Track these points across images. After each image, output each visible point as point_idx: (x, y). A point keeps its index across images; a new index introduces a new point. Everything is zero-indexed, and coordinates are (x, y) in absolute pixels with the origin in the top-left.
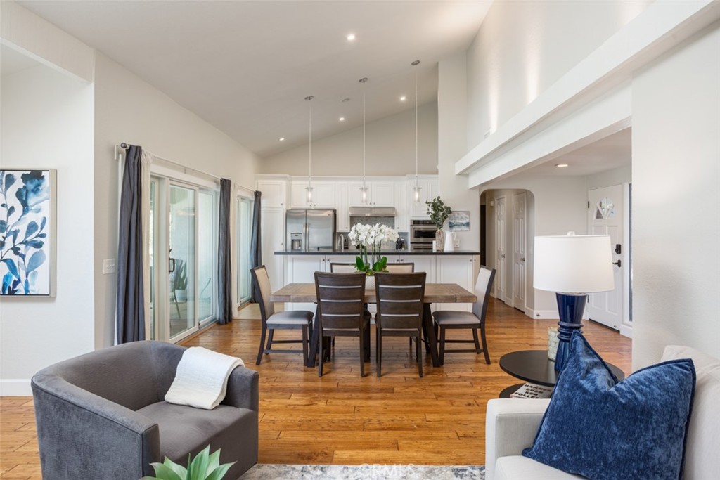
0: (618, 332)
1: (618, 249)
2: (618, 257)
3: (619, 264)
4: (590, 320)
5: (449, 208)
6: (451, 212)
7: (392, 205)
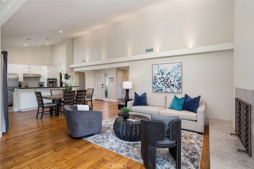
0: (103, 100)
1: (103, 85)
2: (102, 86)
3: (103, 88)
4: (95, 100)
5: (69, 76)
6: (70, 77)
7: (39, 74)
